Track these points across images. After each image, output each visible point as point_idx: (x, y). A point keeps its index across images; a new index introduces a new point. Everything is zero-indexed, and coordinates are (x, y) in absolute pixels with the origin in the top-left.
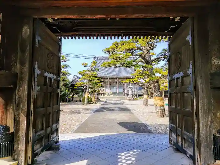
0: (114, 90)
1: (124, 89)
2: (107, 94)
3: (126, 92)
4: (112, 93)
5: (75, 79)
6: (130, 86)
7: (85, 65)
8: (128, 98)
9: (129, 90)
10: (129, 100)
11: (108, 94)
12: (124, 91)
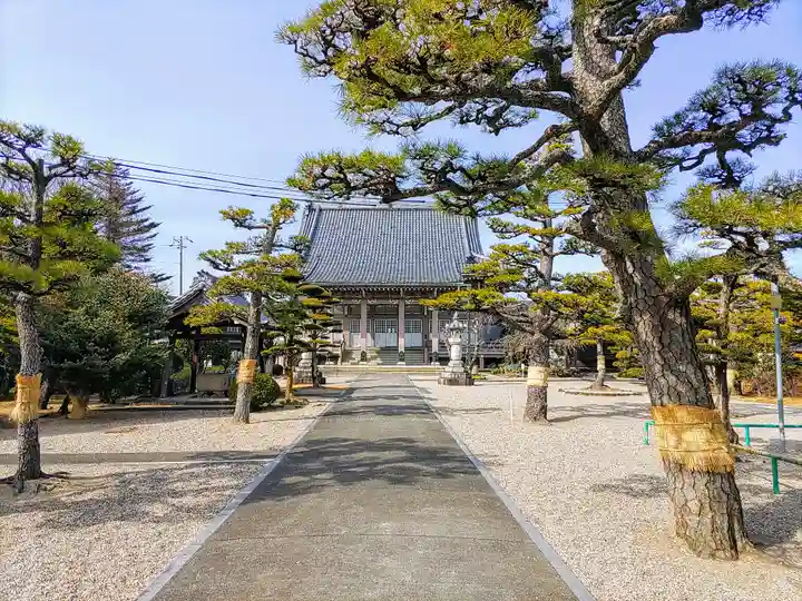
0: (387, 339)
1: (426, 336)
2: (357, 356)
3: (435, 348)
4: (378, 352)
5: (201, 291)
6: (455, 323)
7: (240, 219)
8: (447, 375)
9: (451, 340)
10: (452, 382)
11: (364, 358)
12: (428, 344)
